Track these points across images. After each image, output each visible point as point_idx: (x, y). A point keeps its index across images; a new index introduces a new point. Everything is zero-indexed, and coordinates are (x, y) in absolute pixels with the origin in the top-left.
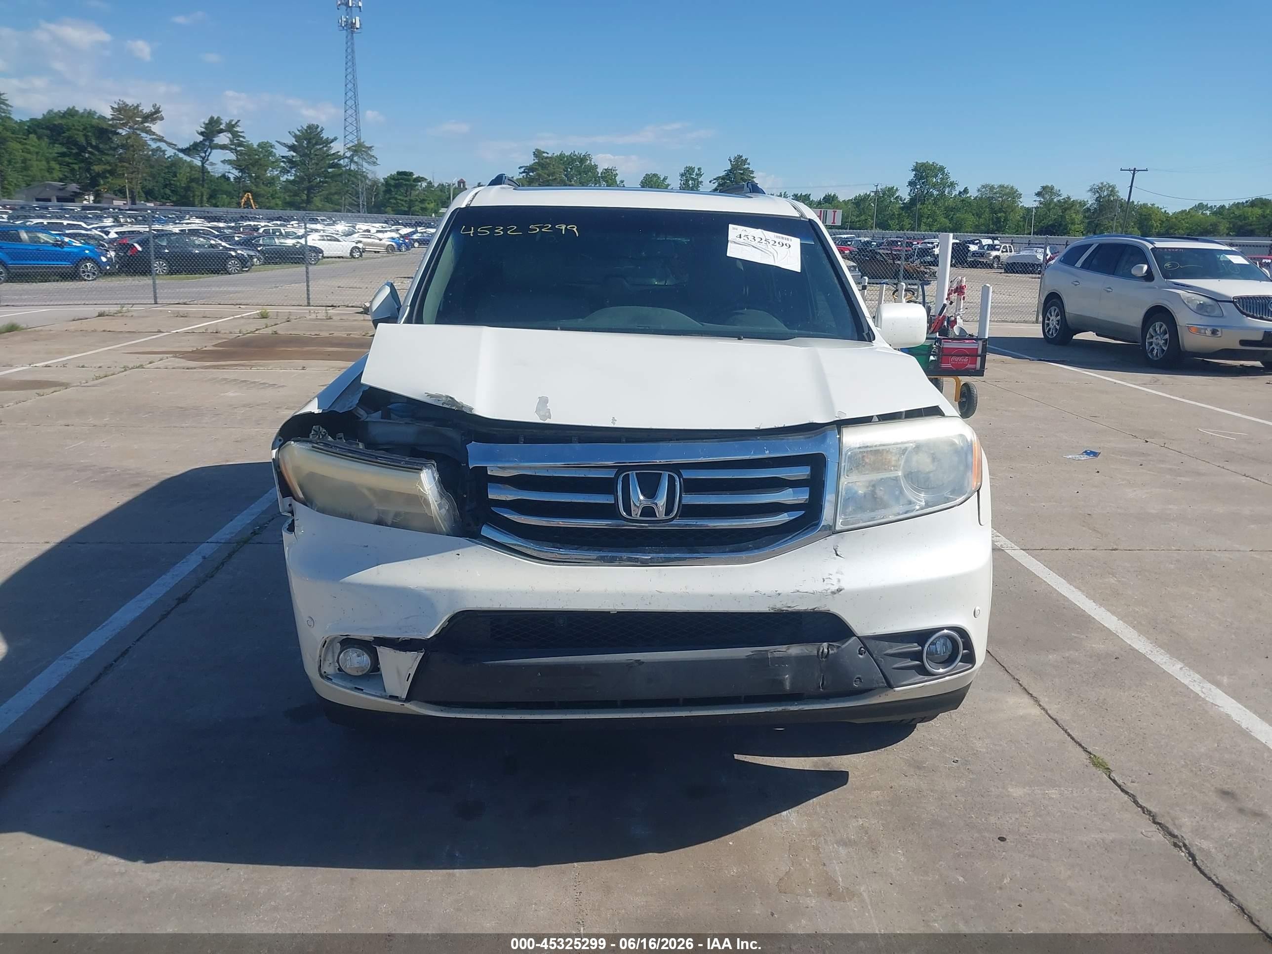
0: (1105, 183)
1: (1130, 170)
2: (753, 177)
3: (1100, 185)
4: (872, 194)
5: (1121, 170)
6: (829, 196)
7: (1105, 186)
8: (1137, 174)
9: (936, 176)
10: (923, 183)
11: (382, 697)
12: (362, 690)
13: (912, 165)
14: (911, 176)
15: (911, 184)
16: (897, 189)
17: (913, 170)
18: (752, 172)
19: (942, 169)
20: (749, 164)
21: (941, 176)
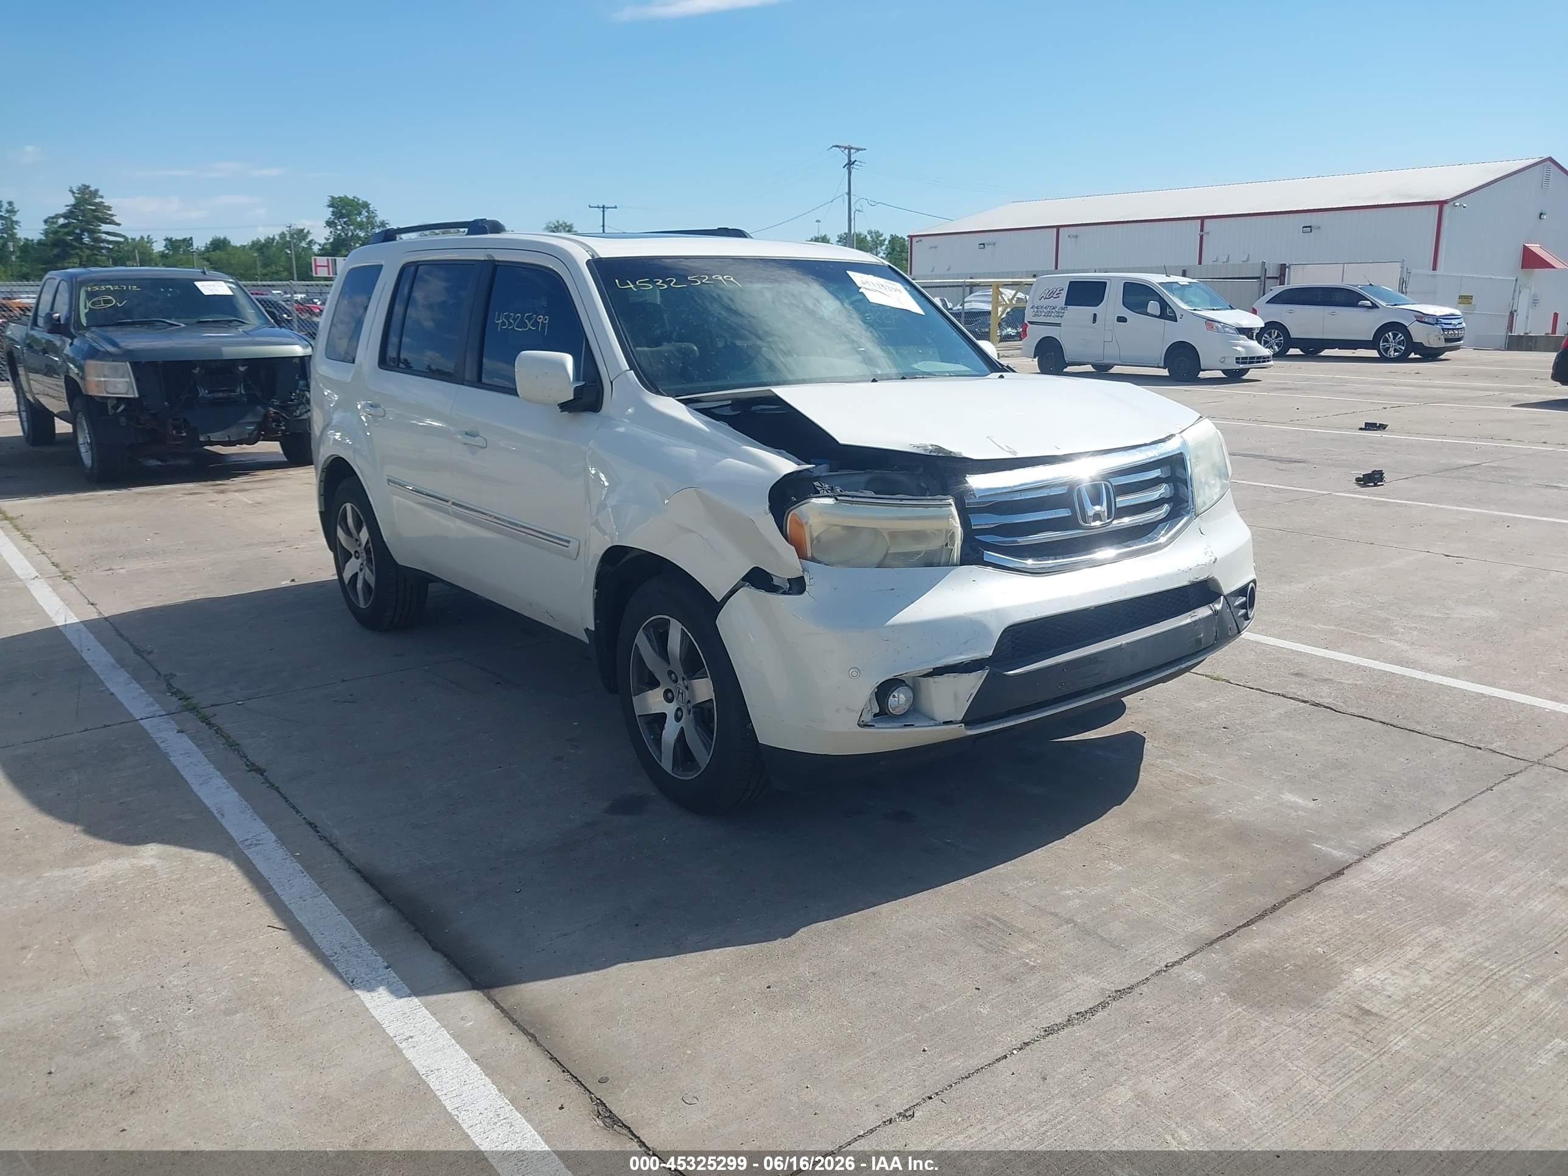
0: (561, 222)
1: (599, 207)
2: (112, 215)
3: (556, 224)
4: (277, 238)
5: (590, 207)
6: (219, 240)
7: (561, 225)
8: (607, 211)
9: (360, 214)
10: (345, 223)
11: (936, 725)
12: (913, 725)
13: (326, 200)
14: (328, 213)
15: (329, 224)
16: (308, 232)
17: (329, 206)
18: (109, 208)
19: (366, 205)
20: (102, 197)
21: (366, 214)
